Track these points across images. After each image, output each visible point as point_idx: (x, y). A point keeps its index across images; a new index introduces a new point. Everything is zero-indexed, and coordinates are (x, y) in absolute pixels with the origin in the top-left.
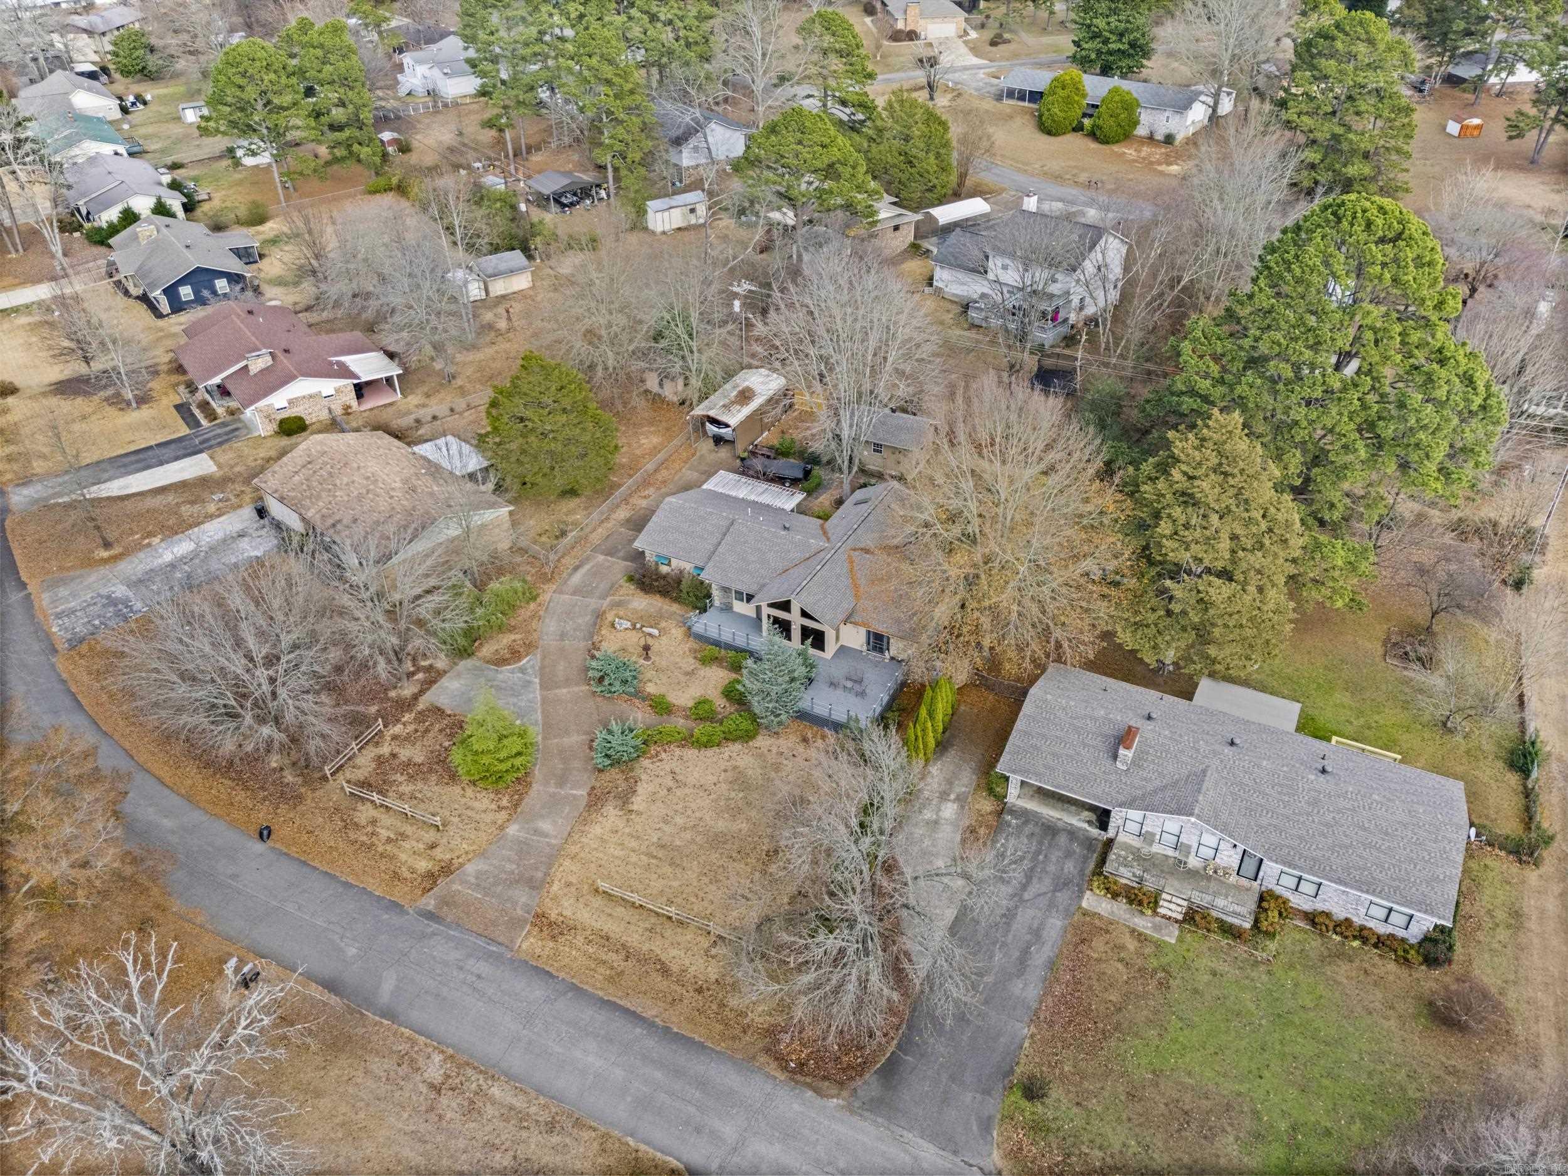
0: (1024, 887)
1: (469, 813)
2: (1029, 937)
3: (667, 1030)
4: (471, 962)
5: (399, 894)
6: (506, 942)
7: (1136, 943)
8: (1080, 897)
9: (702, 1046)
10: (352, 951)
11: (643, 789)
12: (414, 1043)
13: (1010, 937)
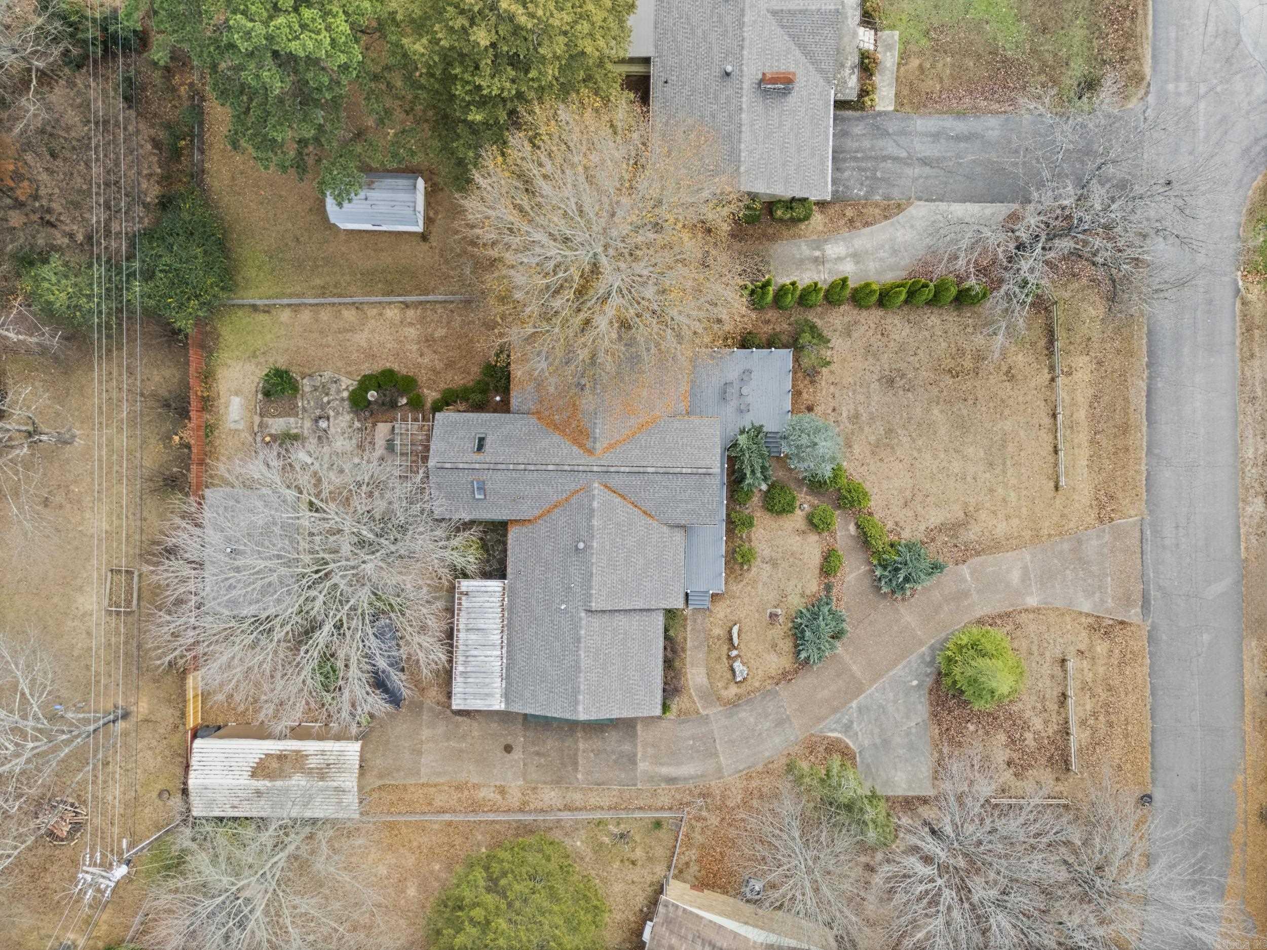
0: (896, 159)
1: (1035, 648)
2: (942, 141)
3: (1149, 365)
4: (1167, 542)
5: (1139, 644)
6: (1138, 529)
7: (912, 59)
8: (886, 113)
9: (1150, 333)
10: (1206, 637)
11: (935, 517)
12: (1248, 534)
13: (949, 154)
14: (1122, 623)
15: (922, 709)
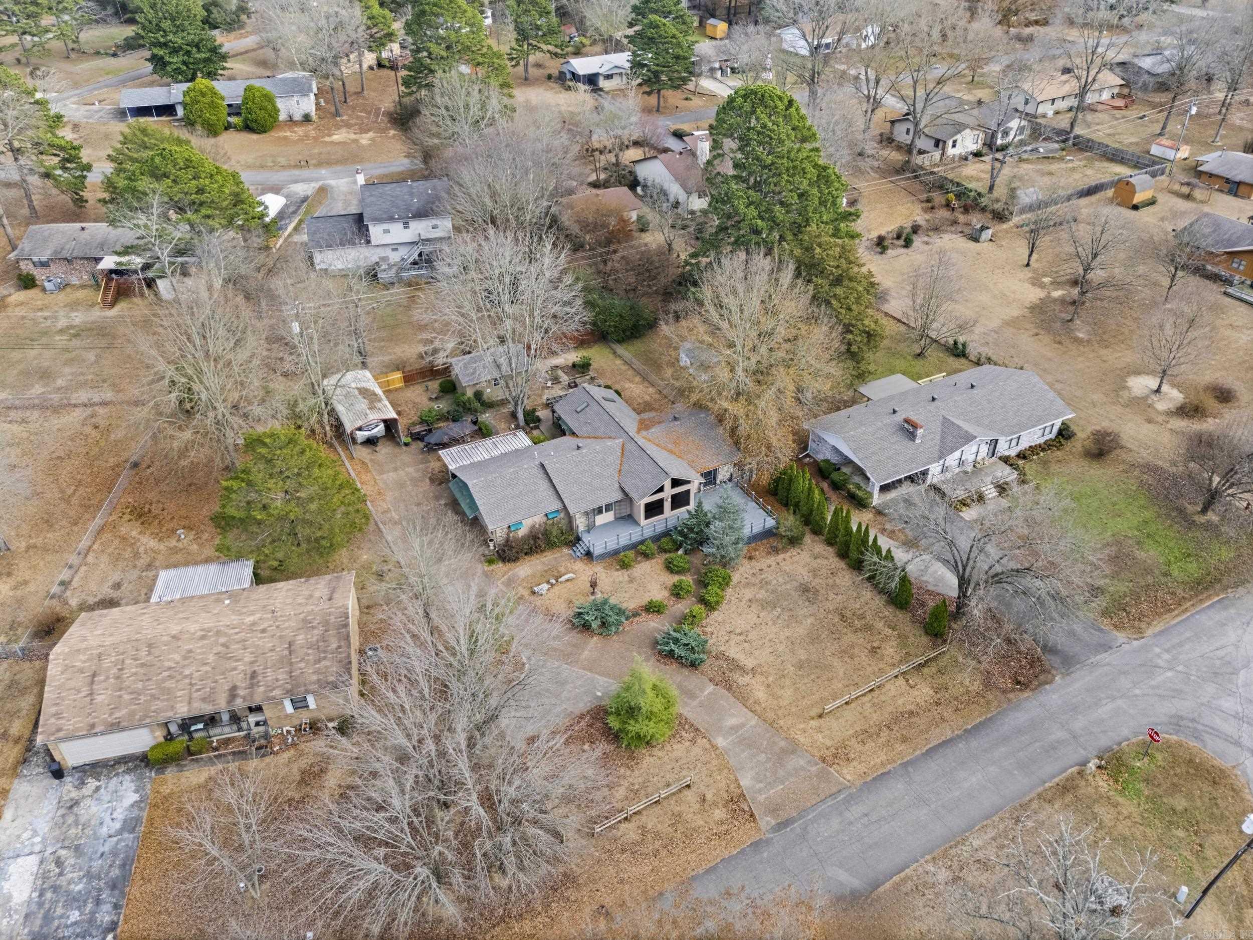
3: (967, 731)
4: (847, 814)
5: (744, 838)
8: (963, 518)
12: (909, 878)
14: (752, 815)
15: (583, 706)
